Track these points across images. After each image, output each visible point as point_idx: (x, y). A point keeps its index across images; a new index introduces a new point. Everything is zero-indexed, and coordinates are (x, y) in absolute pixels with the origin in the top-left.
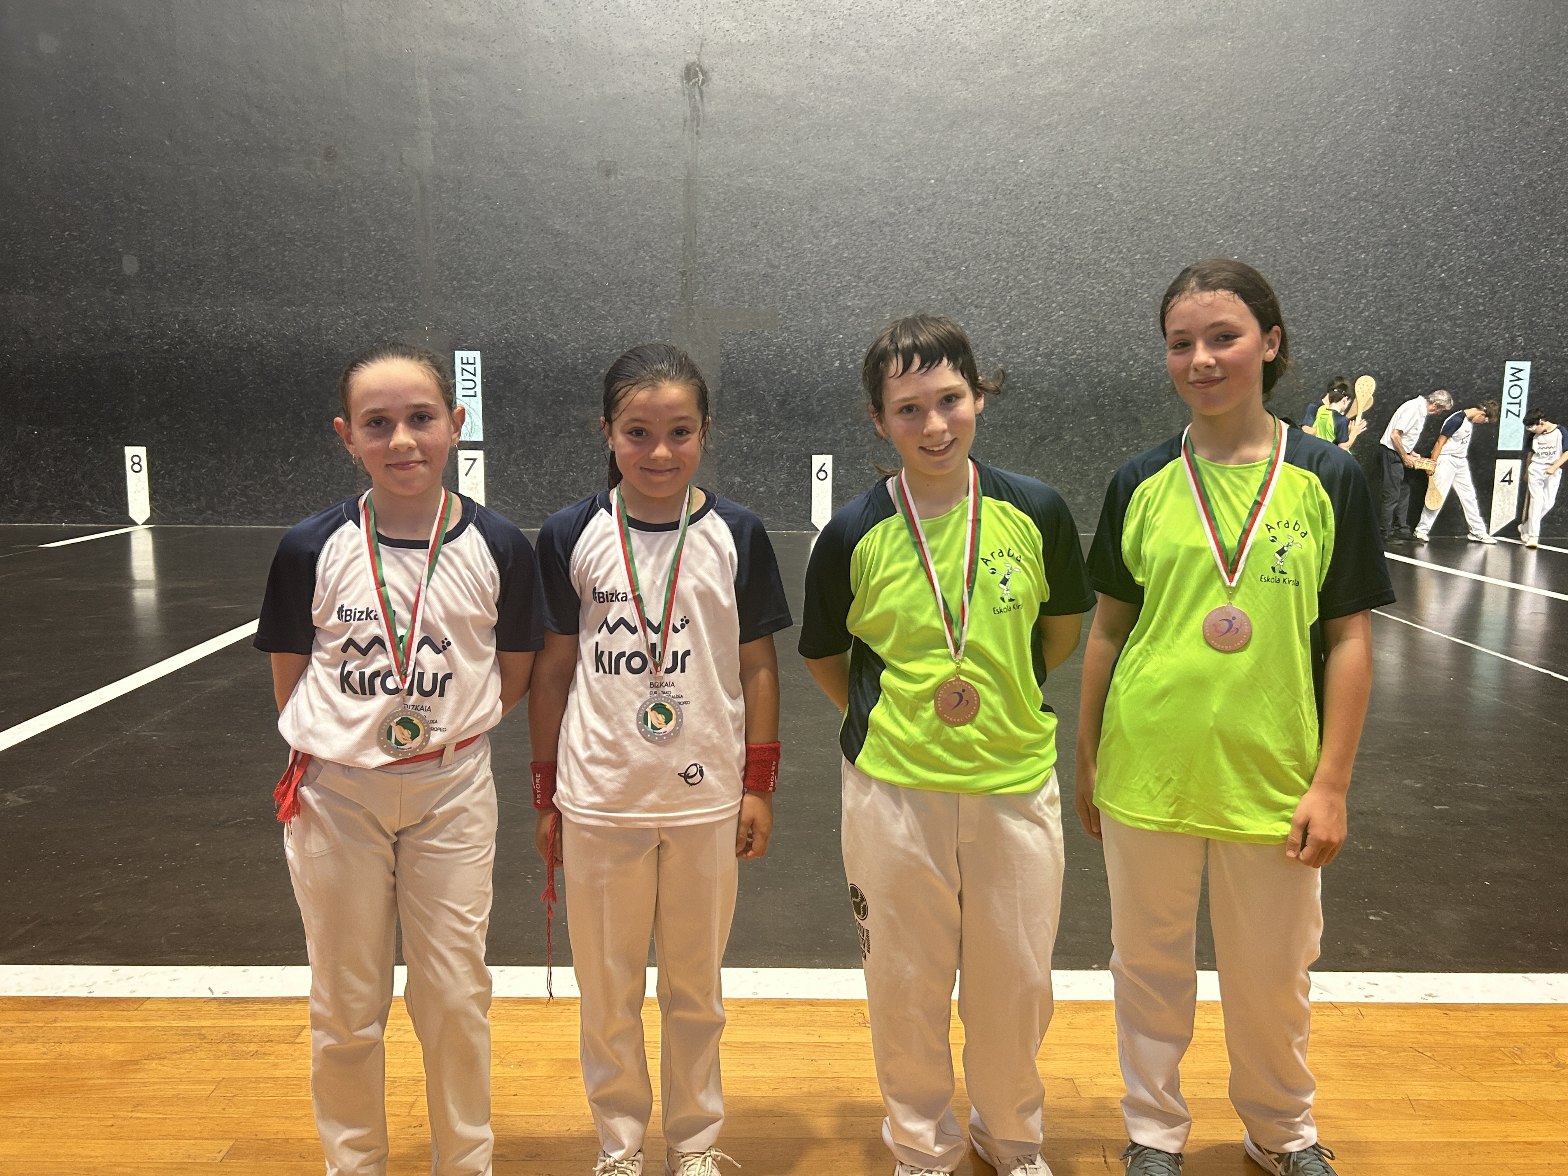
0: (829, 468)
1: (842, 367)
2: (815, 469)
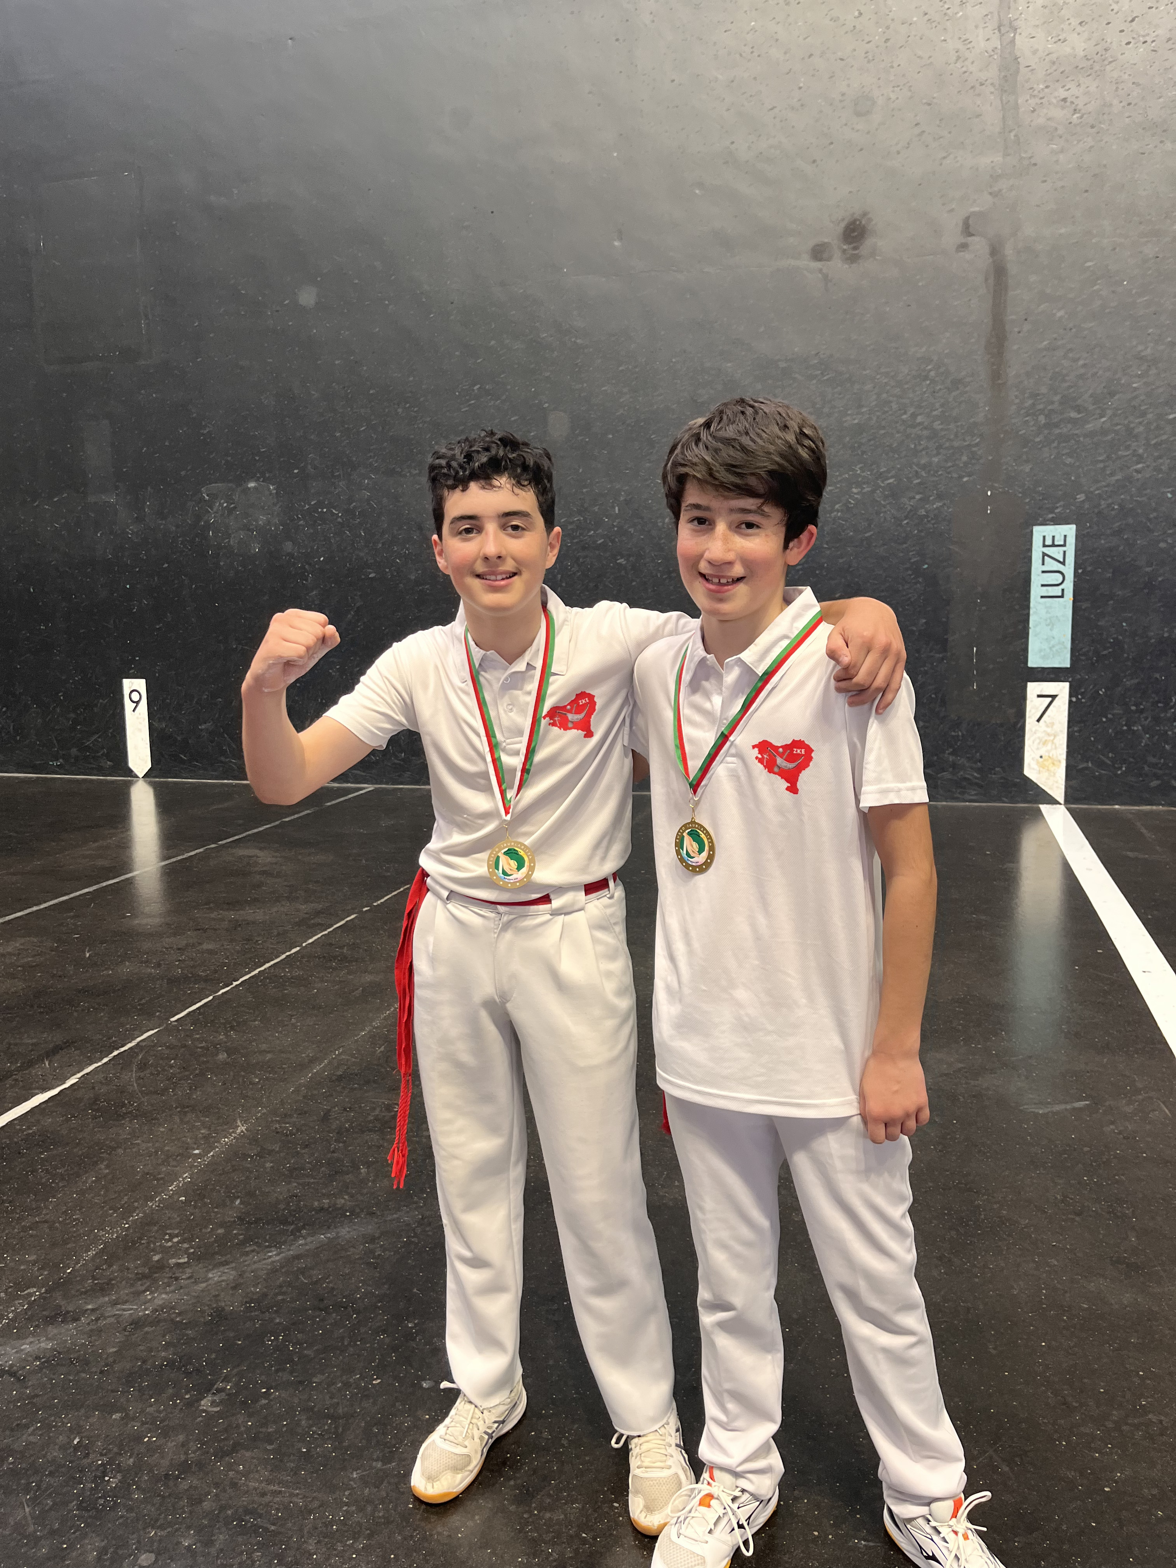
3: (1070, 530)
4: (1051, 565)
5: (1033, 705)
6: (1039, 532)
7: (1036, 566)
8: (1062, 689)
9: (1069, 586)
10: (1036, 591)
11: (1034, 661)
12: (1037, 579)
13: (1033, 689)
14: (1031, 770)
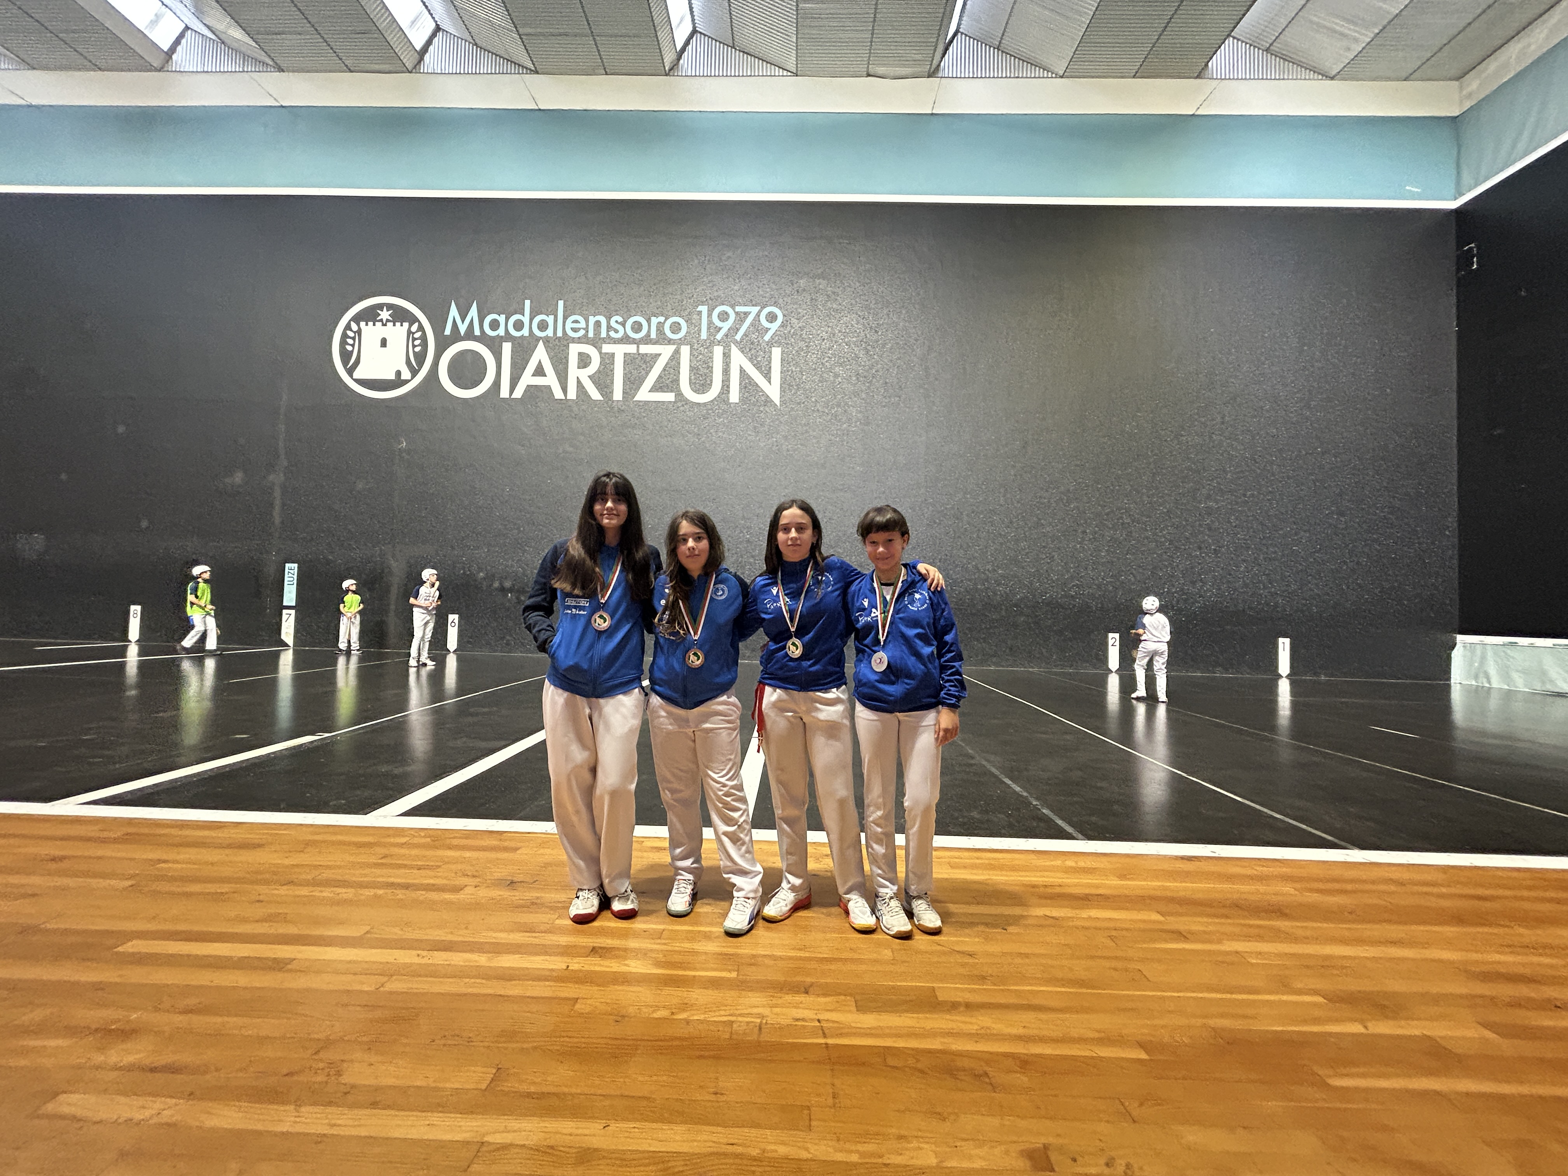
0: (456, 621)
1: (464, 573)
2: (450, 622)
3: (296, 565)
4: (290, 575)
5: (284, 617)
6: (287, 565)
7: (286, 575)
8: (293, 612)
9: (295, 582)
10: (286, 583)
11: (285, 604)
12: (286, 579)
13: (285, 612)
14: (283, 637)
